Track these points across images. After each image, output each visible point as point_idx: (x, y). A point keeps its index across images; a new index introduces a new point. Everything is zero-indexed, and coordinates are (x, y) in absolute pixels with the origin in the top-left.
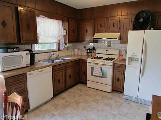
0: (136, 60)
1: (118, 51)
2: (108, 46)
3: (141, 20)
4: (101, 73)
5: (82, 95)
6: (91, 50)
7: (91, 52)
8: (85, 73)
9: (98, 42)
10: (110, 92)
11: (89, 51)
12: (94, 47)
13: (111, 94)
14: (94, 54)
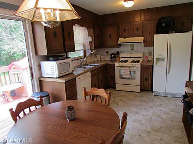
0: (162, 60)
1: (142, 53)
2: (131, 50)
3: (164, 25)
4: (130, 75)
5: (116, 97)
6: (115, 54)
7: (115, 57)
8: (113, 77)
9: (121, 47)
10: (139, 91)
11: (113, 56)
12: (117, 51)
13: (141, 93)
14: (118, 58)
